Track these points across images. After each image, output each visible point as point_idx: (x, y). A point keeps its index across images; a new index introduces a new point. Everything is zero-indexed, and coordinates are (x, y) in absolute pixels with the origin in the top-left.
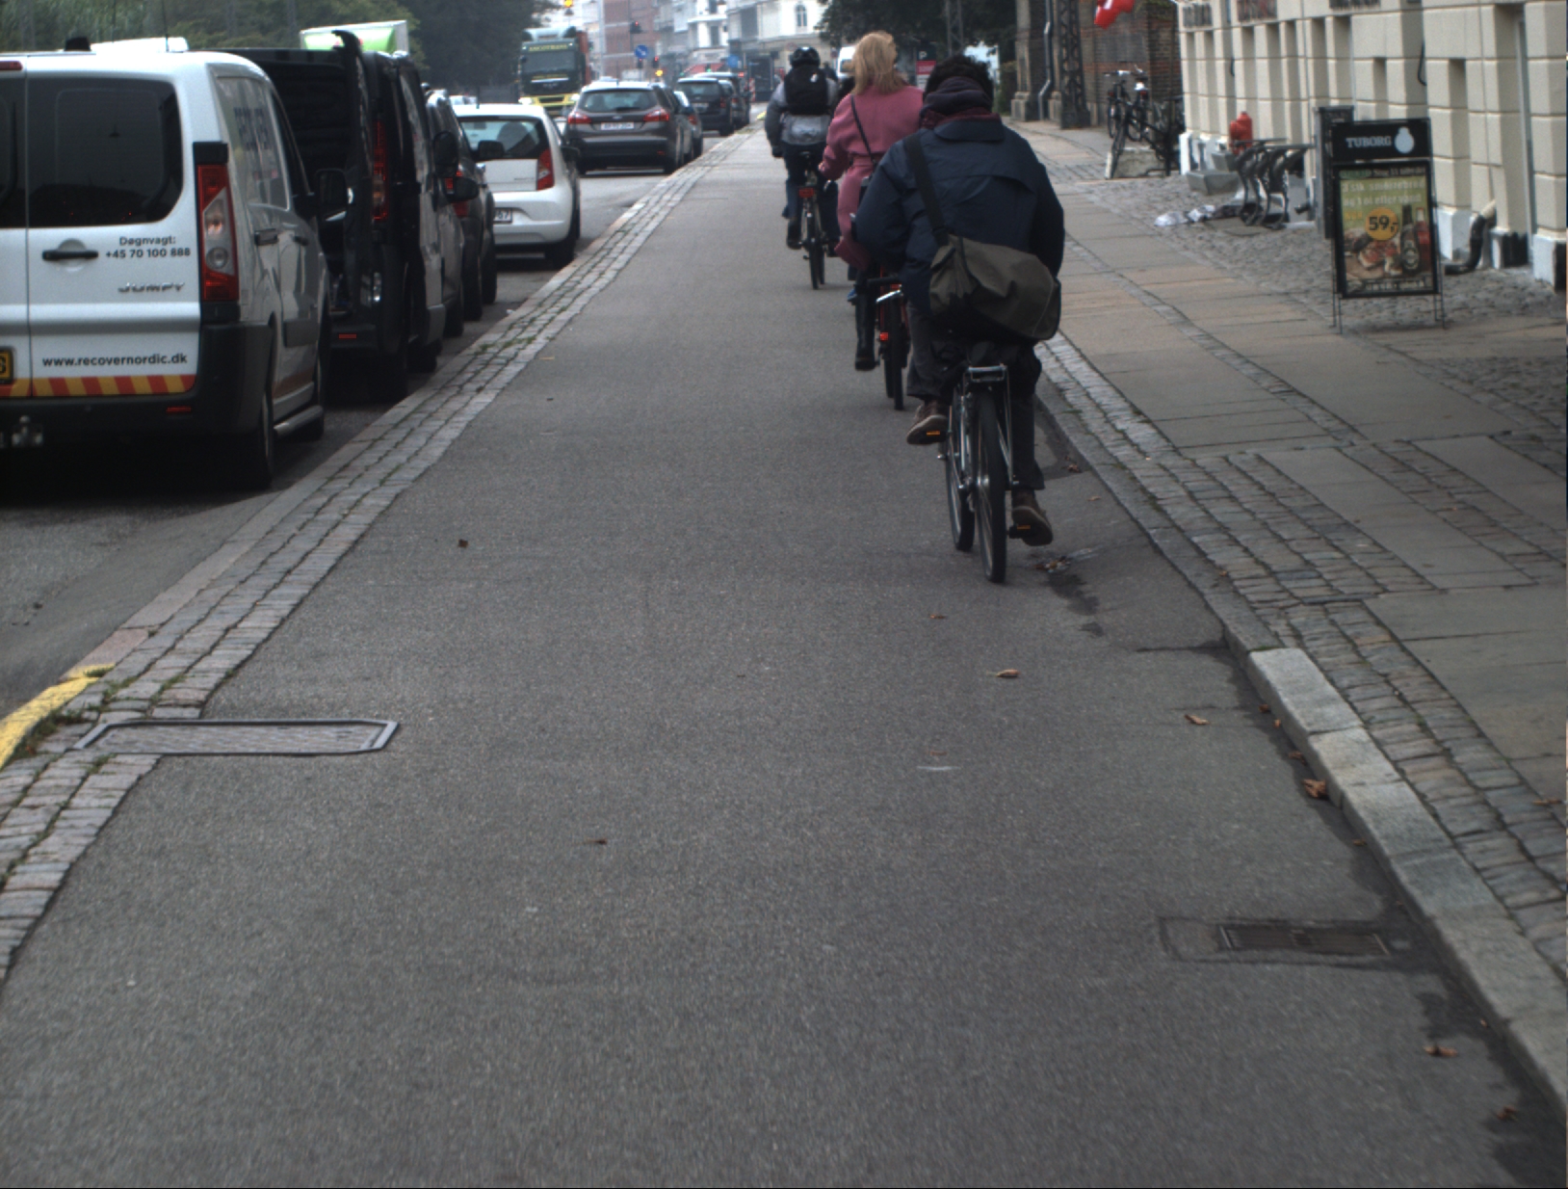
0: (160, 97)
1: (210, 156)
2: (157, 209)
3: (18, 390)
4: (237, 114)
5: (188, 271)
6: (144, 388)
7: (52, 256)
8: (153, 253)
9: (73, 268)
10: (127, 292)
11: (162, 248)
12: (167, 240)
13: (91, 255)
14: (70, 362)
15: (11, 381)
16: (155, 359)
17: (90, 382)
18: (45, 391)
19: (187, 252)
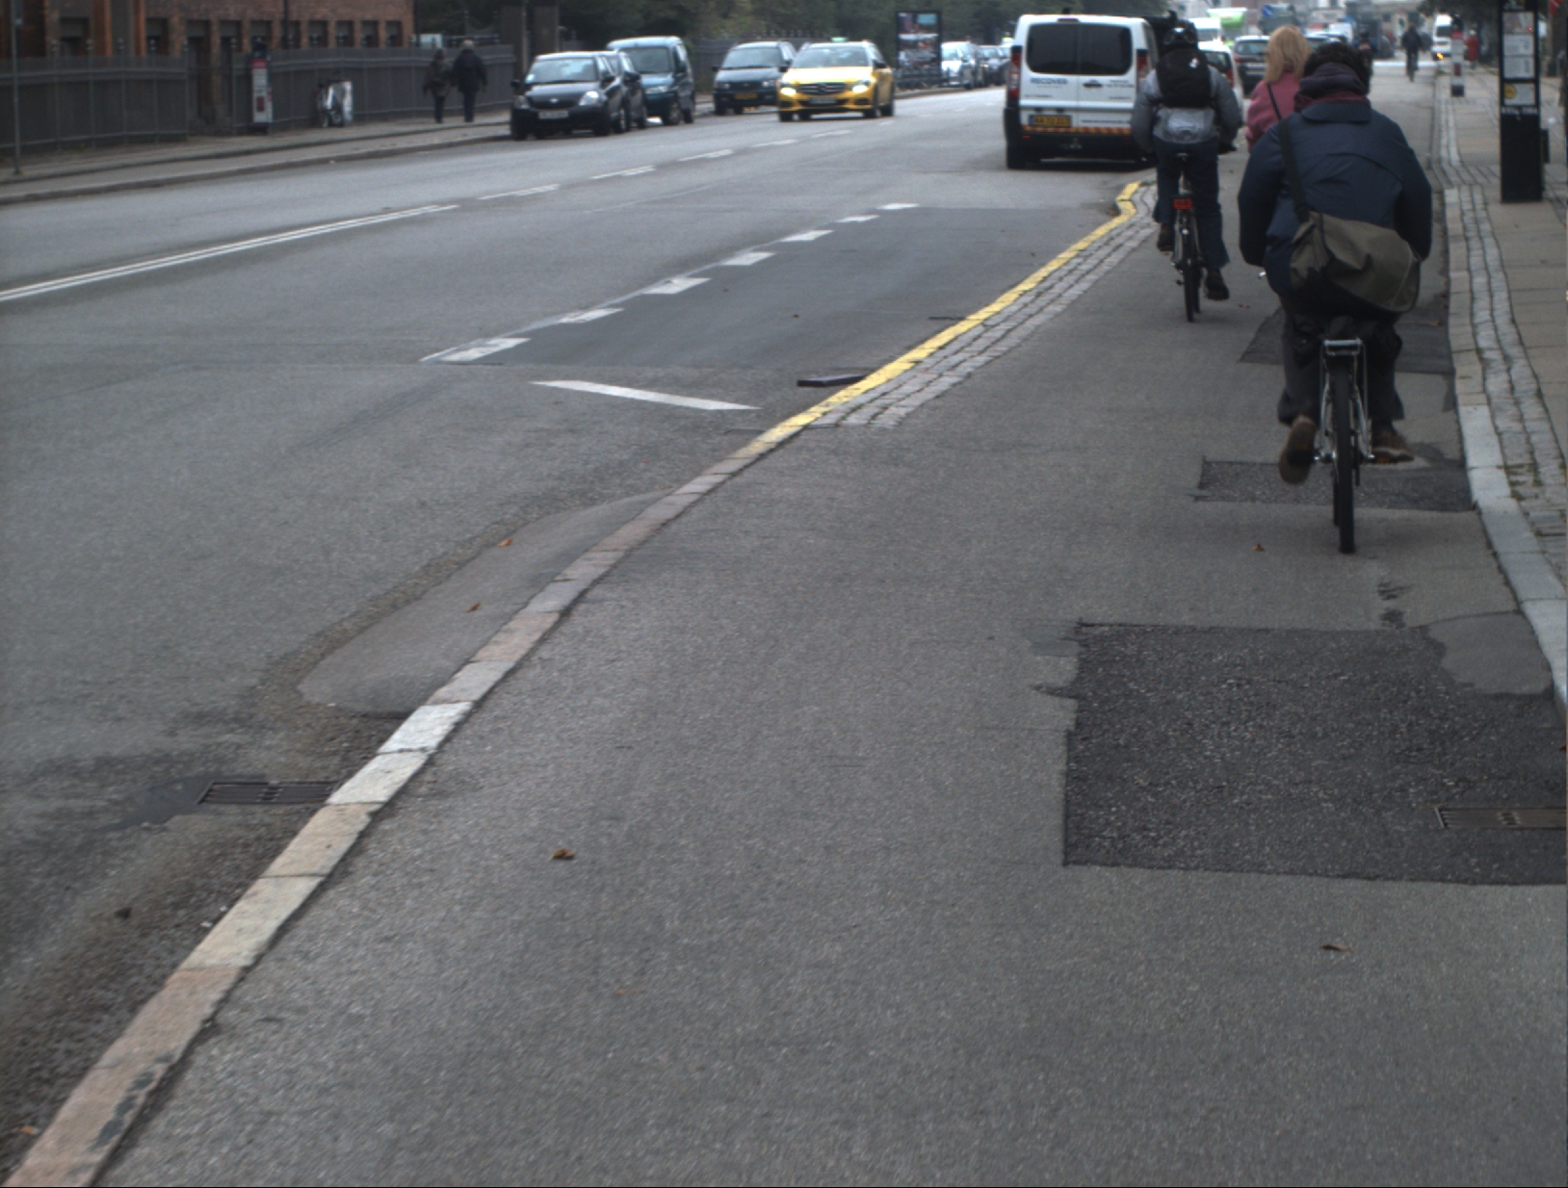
0: (1125, 33)
1: (1142, 53)
2: (1122, 70)
3: (1072, 130)
4: (1149, 40)
5: (1132, 92)
6: (1115, 132)
7: (1088, 85)
8: (1122, 86)
9: (1094, 90)
10: (1112, 98)
11: (1125, 85)
12: (1126, 82)
13: (1097, 85)
14: (1090, 121)
15: (1069, 127)
16: (1120, 122)
17: (1098, 129)
18: (1081, 131)
19: (1130, 86)
